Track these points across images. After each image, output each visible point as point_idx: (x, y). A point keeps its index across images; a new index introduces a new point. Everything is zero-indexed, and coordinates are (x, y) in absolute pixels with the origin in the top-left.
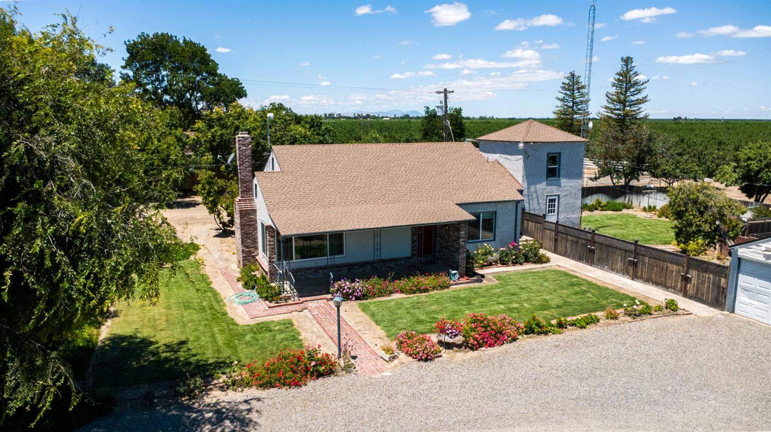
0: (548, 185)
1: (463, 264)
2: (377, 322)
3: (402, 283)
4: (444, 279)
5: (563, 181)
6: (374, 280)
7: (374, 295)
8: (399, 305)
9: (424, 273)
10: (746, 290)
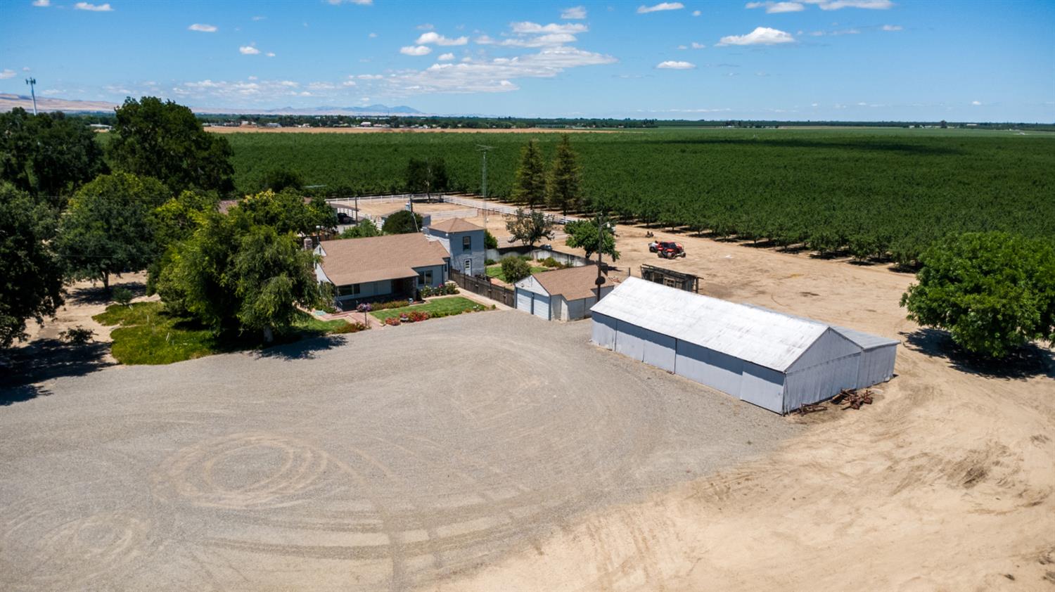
0: (465, 254)
2: (378, 318)
3: (387, 304)
5: (473, 251)
6: (375, 303)
10: (520, 300)
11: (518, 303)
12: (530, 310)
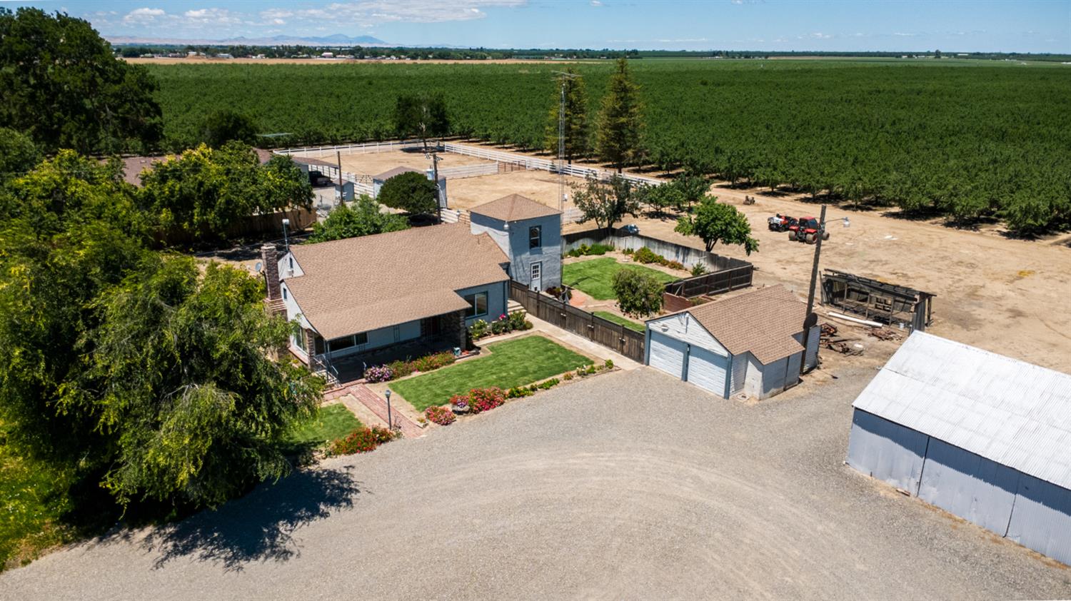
0: (531, 254)
1: (463, 341)
2: (407, 399)
3: (419, 362)
4: (449, 356)
5: (544, 249)
6: (397, 363)
7: (399, 376)
8: (419, 382)
9: (434, 352)
10: (655, 350)
11: (653, 355)
12: (680, 373)
